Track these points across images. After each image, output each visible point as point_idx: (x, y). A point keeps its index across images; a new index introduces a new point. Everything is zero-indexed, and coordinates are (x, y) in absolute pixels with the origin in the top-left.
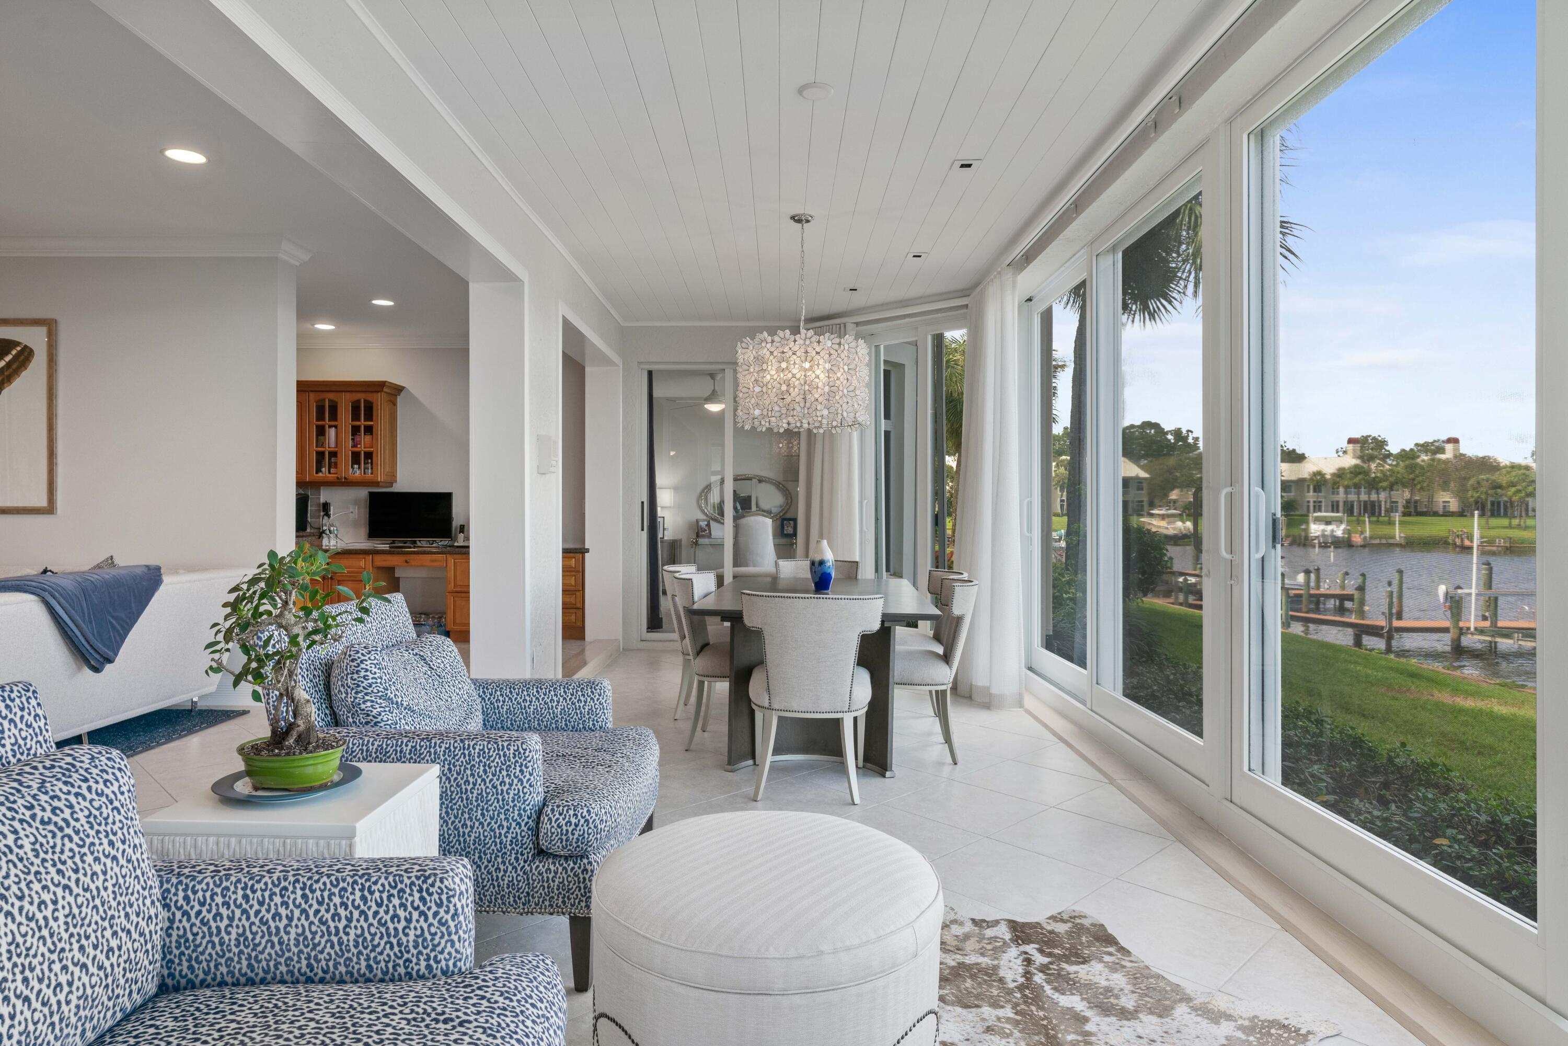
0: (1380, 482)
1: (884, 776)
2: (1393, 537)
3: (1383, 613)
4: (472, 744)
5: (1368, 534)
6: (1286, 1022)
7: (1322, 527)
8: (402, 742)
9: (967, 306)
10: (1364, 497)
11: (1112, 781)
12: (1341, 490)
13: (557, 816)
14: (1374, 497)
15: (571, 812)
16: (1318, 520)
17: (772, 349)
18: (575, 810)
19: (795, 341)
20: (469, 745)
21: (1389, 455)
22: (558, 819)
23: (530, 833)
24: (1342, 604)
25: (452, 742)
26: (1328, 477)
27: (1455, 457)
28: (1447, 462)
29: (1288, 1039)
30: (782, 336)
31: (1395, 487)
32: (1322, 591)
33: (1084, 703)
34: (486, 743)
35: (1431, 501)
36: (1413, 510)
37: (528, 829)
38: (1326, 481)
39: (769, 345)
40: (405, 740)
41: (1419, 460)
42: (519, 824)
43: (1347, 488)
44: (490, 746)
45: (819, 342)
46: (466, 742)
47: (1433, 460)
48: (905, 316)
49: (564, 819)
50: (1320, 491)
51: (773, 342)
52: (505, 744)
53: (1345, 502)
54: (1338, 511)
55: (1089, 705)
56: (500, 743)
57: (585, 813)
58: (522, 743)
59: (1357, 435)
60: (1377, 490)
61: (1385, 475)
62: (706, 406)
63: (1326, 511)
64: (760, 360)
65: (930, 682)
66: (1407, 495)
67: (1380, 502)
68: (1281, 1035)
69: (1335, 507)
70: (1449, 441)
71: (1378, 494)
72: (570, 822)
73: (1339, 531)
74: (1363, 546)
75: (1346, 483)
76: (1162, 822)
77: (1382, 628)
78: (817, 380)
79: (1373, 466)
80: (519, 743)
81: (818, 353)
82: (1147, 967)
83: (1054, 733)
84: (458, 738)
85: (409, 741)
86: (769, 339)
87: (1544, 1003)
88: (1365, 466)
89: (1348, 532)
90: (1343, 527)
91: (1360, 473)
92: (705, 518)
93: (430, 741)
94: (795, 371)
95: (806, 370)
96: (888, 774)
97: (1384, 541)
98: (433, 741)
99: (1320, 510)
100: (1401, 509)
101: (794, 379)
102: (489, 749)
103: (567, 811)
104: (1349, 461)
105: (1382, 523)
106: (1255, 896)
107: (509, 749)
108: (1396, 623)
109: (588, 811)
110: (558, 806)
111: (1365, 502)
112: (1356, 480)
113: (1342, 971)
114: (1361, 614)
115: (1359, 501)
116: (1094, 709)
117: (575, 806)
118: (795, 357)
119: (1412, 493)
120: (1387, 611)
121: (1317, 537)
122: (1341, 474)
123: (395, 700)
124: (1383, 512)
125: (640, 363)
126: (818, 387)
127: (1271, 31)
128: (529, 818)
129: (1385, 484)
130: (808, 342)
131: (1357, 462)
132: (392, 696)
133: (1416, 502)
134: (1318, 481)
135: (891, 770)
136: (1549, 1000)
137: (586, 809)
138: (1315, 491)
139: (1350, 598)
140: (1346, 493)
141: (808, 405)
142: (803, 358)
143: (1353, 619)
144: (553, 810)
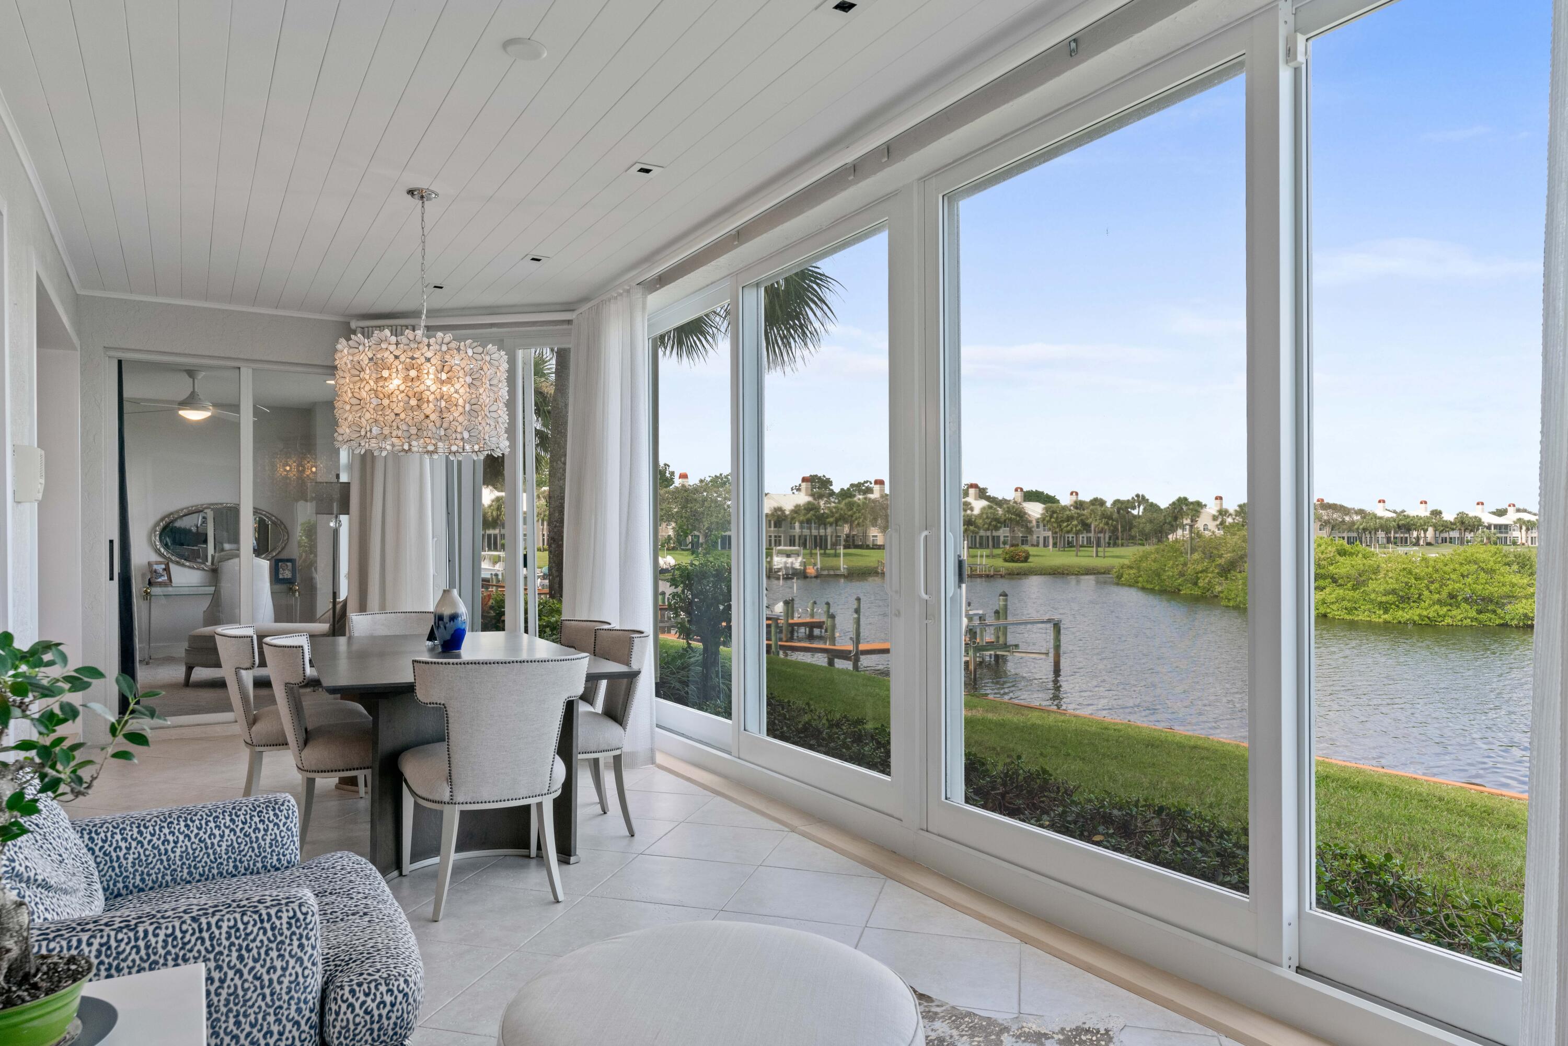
0: (827, 518)
1: (568, 863)
2: (839, 569)
3: (851, 638)
4: (213, 921)
5: (819, 566)
6: (1086, 1026)
7: (784, 559)
8: (79, 941)
9: (569, 322)
10: (815, 532)
11: (793, 830)
12: (797, 525)
13: (362, 998)
14: (822, 532)
15: (383, 988)
16: (780, 553)
17: (397, 353)
18: (387, 985)
19: (429, 345)
20: (209, 924)
21: (832, 493)
22: (364, 1003)
23: (312, 1032)
24: (811, 631)
25: (177, 924)
26: (787, 513)
27: (882, 496)
28: (874, 501)
29: (1098, 1040)
30: (411, 337)
31: (840, 523)
32: (796, 620)
33: (729, 753)
34: (238, 916)
35: (865, 536)
36: (851, 543)
37: (311, 1028)
38: (786, 516)
39: (392, 348)
40: (85, 937)
41: (856, 499)
42: (297, 1024)
43: (801, 523)
44: (246, 919)
45: (458, 349)
46: (203, 920)
47: (865, 498)
48: (492, 325)
49: (373, 1001)
50: (780, 527)
51: (397, 344)
52: (273, 911)
53: (800, 537)
54: (794, 546)
55: (735, 752)
56: (264, 912)
57: (402, 985)
58: (300, 905)
59: (807, 475)
60: (825, 525)
61: (831, 512)
62: (181, 413)
63: (785, 545)
64: (378, 364)
65: (606, 748)
66: (846, 529)
67: (826, 536)
68: (1091, 1040)
69: (792, 542)
70: (877, 482)
71: (825, 529)
72: (383, 1003)
73: (796, 563)
74: (816, 577)
75: (801, 518)
76: (864, 862)
77: (850, 652)
78: (456, 395)
79: (822, 503)
80: (295, 906)
81: (428, 360)
82: (953, 1007)
83: (705, 787)
84: (186, 917)
85: (94, 937)
86: (393, 339)
87: (1256, 957)
88: (816, 502)
89: (804, 564)
90: (800, 559)
91: (811, 509)
92: (160, 559)
93: (135, 929)
94: (429, 383)
95: (442, 382)
96: (573, 859)
97: (832, 572)
98: (141, 929)
99: (780, 545)
100: (843, 543)
101: (428, 393)
102: (246, 924)
103: (377, 988)
104: (803, 498)
105: (829, 556)
106: (985, 917)
107: (280, 918)
108: (862, 647)
109: (406, 981)
110: (360, 985)
111: (815, 537)
112: (809, 515)
113: (1089, 969)
114: (833, 640)
115: (811, 535)
116: (741, 756)
117: (385, 979)
118: (428, 365)
119: (851, 529)
120: (854, 636)
121: (779, 570)
122: (797, 510)
123: (25, 875)
124: (829, 547)
125: (106, 348)
126: (428, 401)
127: (1003, 107)
128: (311, 1011)
129: (831, 520)
130: (444, 348)
131: (810, 499)
132: (22, 869)
133: (853, 536)
134: (778, 517)
135: (575, 854)
136: (1259, 954)
137: (402, 980)
138: (775, 527)
139: (820, 625)
140: (801, 528)
141: (445, 425)
142: (439, 368)
143: (828, 646)
144: (352, 992)
